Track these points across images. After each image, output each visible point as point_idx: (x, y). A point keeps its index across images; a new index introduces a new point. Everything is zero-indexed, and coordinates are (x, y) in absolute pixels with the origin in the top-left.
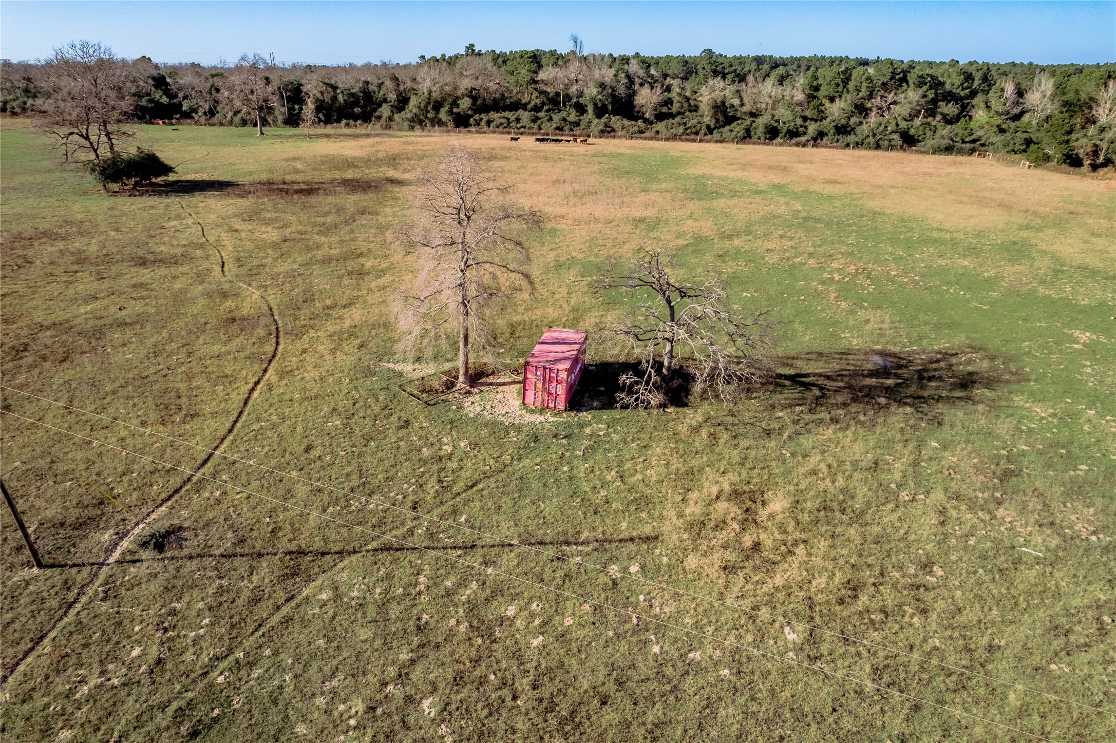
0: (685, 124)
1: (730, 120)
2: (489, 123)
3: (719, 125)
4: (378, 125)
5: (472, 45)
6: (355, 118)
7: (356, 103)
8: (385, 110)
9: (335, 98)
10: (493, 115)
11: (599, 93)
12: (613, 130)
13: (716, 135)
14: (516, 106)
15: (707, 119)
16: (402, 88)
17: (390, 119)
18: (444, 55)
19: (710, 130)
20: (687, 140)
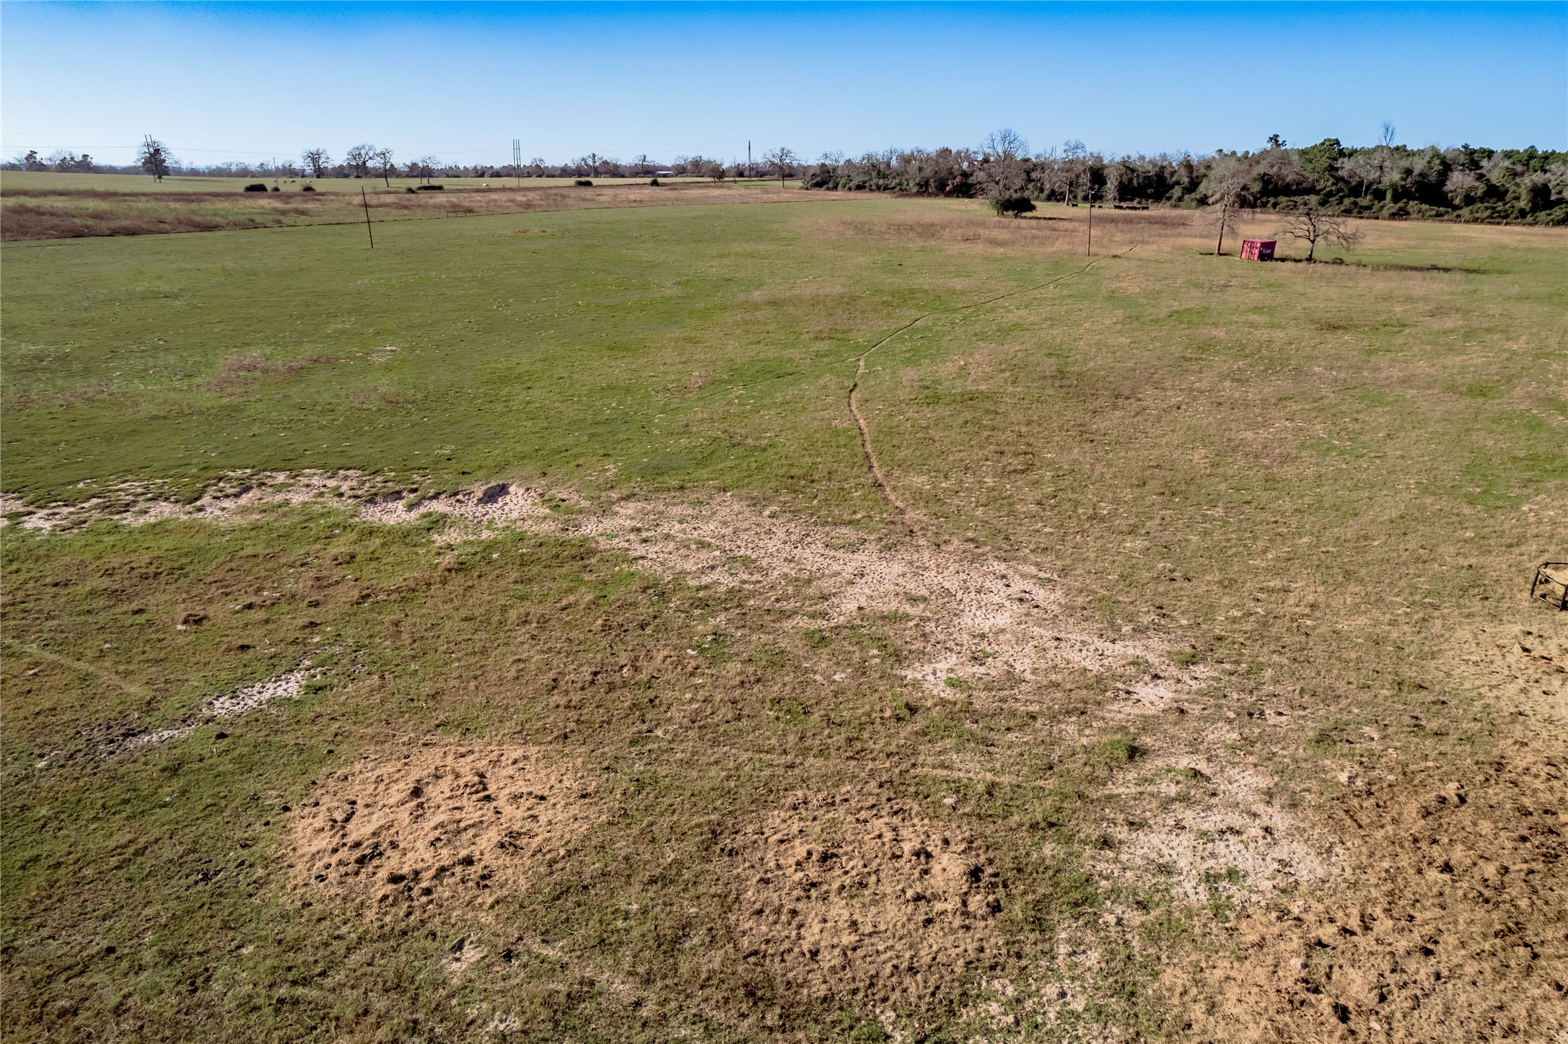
0: (1493, 208)
1: (1550, 205)
2: (1275, 205)
3: (1535, 209)
4: (1168, 204)
5: (1277, 136)
6: (1147, 197)
7: (1150, 185)
8: (1177, 192)
9: (1130, 180)
10: (1282, 199)
11: (1403, 179)
12: (1408, 213)
13: (1529, 218)
14: (1311, 190)
15: (1523, 204)
16: (1195, 175)
17: (1180, 199)
18: (1247, 153)
19: (1523, 213)
20: (1491, 223)
